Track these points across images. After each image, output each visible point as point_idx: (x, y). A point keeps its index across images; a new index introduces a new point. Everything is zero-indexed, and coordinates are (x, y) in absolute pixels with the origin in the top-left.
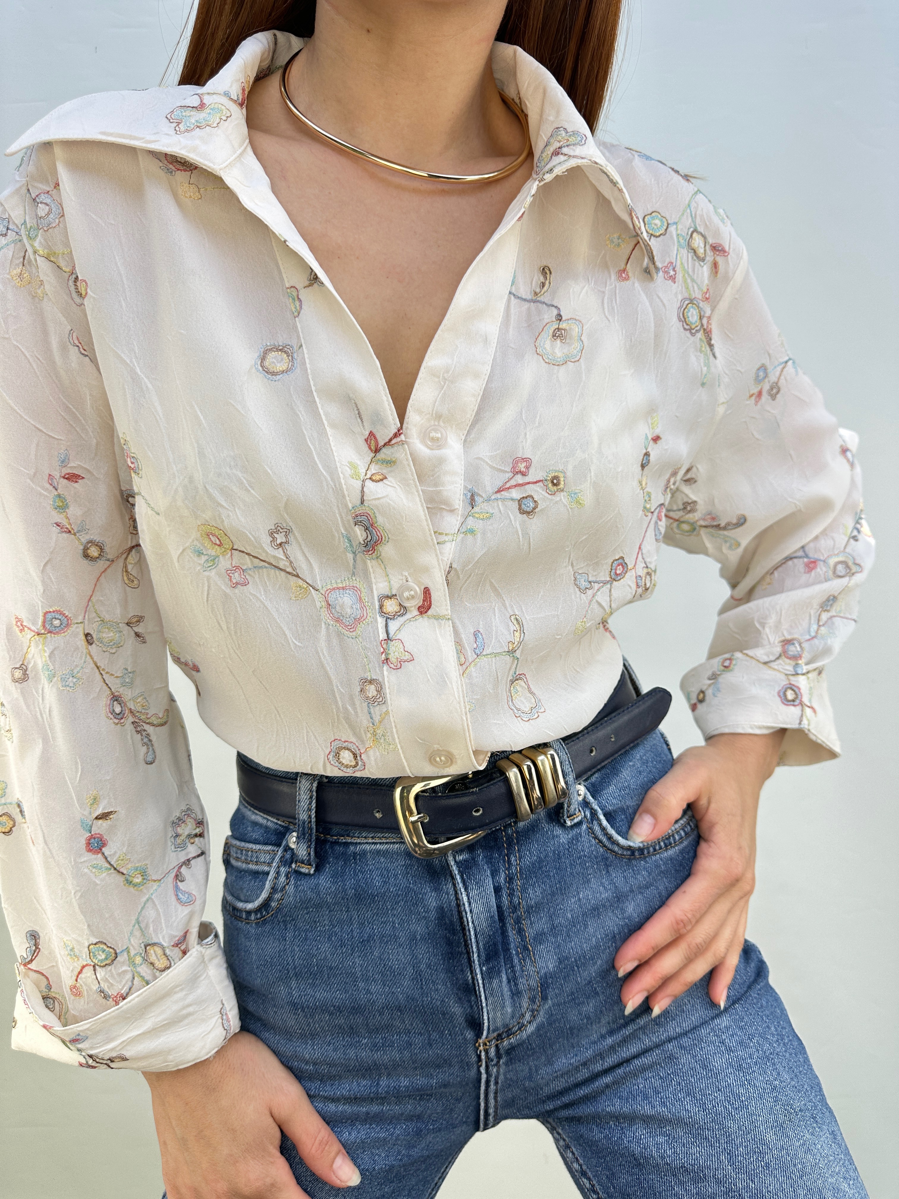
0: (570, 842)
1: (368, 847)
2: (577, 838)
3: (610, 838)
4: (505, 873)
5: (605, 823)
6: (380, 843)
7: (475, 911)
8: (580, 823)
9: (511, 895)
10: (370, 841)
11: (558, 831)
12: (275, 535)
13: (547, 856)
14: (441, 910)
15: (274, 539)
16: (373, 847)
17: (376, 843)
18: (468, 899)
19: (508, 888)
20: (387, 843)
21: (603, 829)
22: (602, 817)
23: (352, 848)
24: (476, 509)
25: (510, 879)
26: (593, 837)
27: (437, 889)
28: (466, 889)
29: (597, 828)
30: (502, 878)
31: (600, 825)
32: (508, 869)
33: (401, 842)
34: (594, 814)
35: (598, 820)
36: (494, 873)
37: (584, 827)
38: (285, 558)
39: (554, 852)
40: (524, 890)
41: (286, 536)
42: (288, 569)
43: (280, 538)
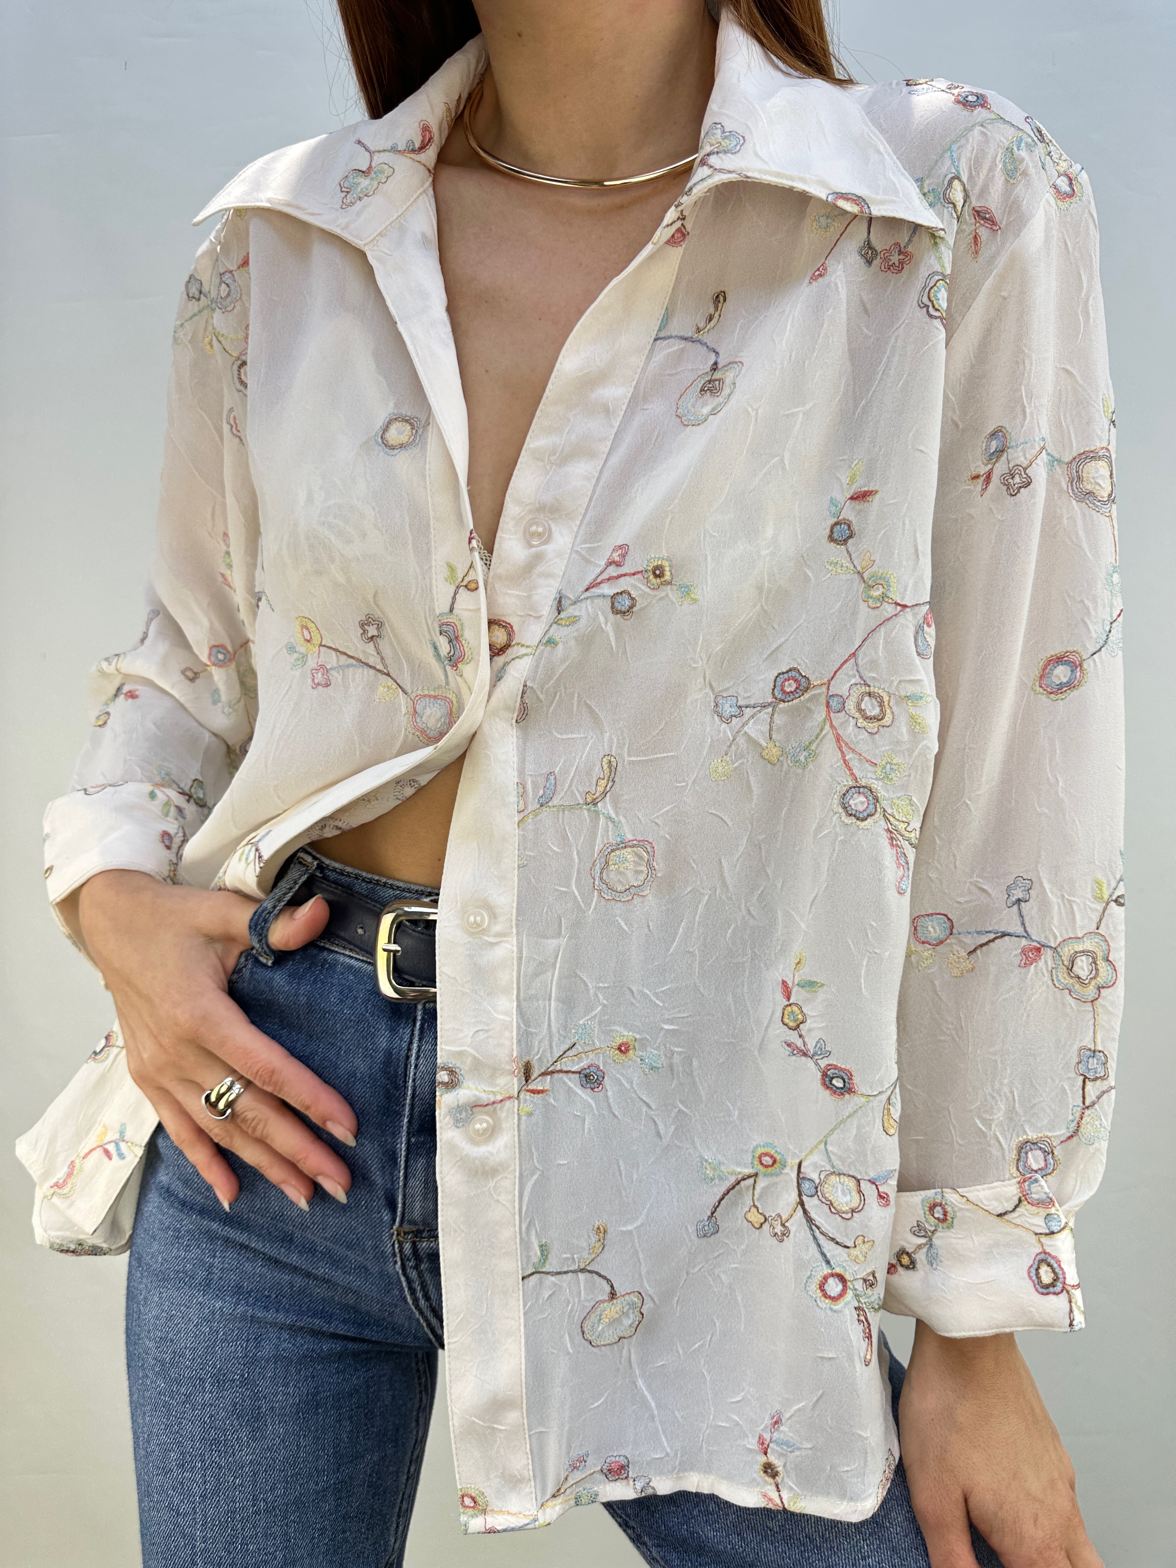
1: (342, 959)
6: (356, 959)
10: (347, 953)
12: (366, 627)
14: (389, 1054)
15: (365, 632)
16: (347, 960)
17: (352, 957)
20: (362, 961)
23: (325, 953)
24: (563, 615)
27: (393, 1030)
33: (369, 963)
38: (375, 654)
41: (378, 629)
42: (380, 667)
43: (372, 631)
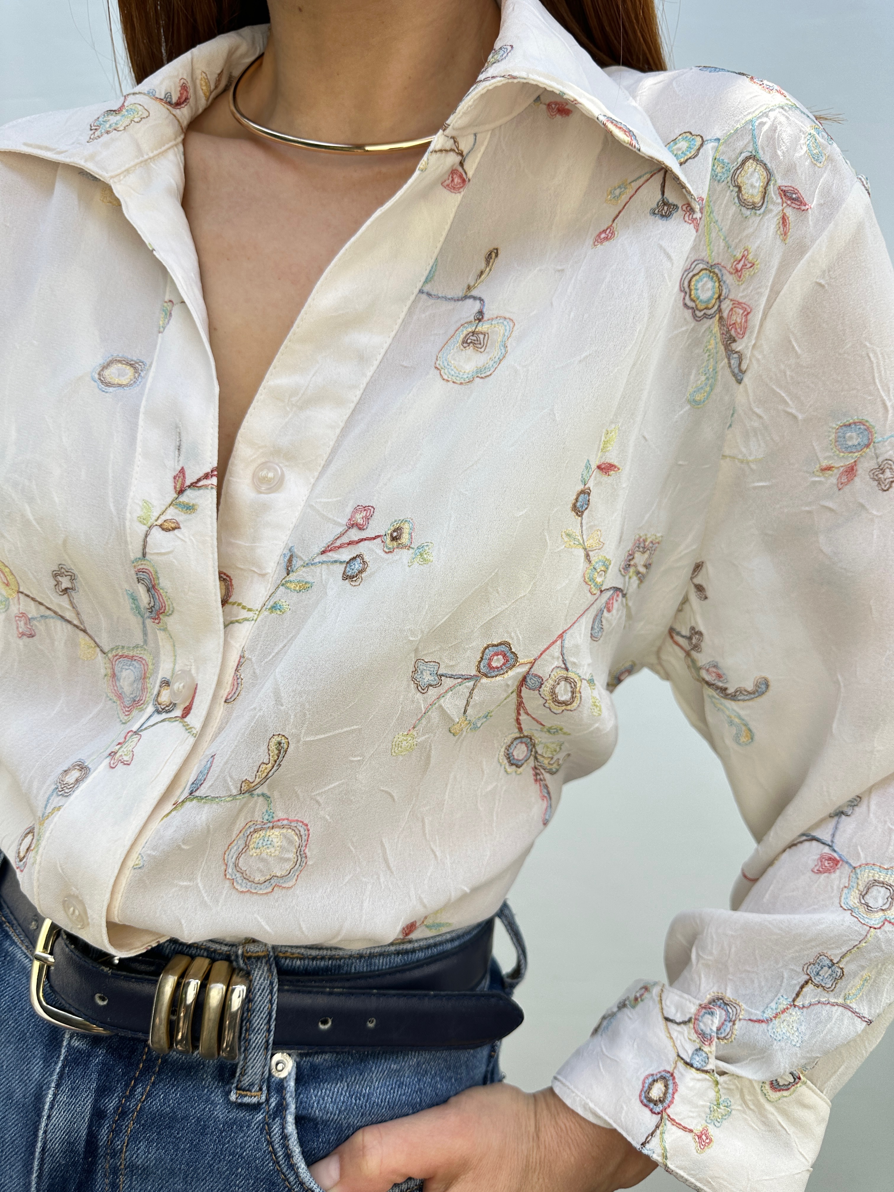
0: (229, 1124)
2: (242, 1125)
3: (288, 1156)
4: (120, 1101)
5: (291, 1128)
8: (256, 1107)
9: (116, 1132)
11: (218, 1098)
12: (60, 578)
13: (186, 1118)
19: (115, 1122)
21: (285, 1137)
22: (290, 1119)
24: (291, 577)
25: (123, 1113)
26: (266, 1139)
28: (58, 1086)
29: (276, 1129)
30: (111, 1104)
31: (283, 1127)
32: (128, 1098)
34: (281, 1108)
35: (284, 1119)
36: (102, 1091)
37: (260, 1117)
38: (71, 608)
39: (199, 1120)
40: (134, 1138)
41: (71, 581)
42: (76, 622)
43: (65, 583)
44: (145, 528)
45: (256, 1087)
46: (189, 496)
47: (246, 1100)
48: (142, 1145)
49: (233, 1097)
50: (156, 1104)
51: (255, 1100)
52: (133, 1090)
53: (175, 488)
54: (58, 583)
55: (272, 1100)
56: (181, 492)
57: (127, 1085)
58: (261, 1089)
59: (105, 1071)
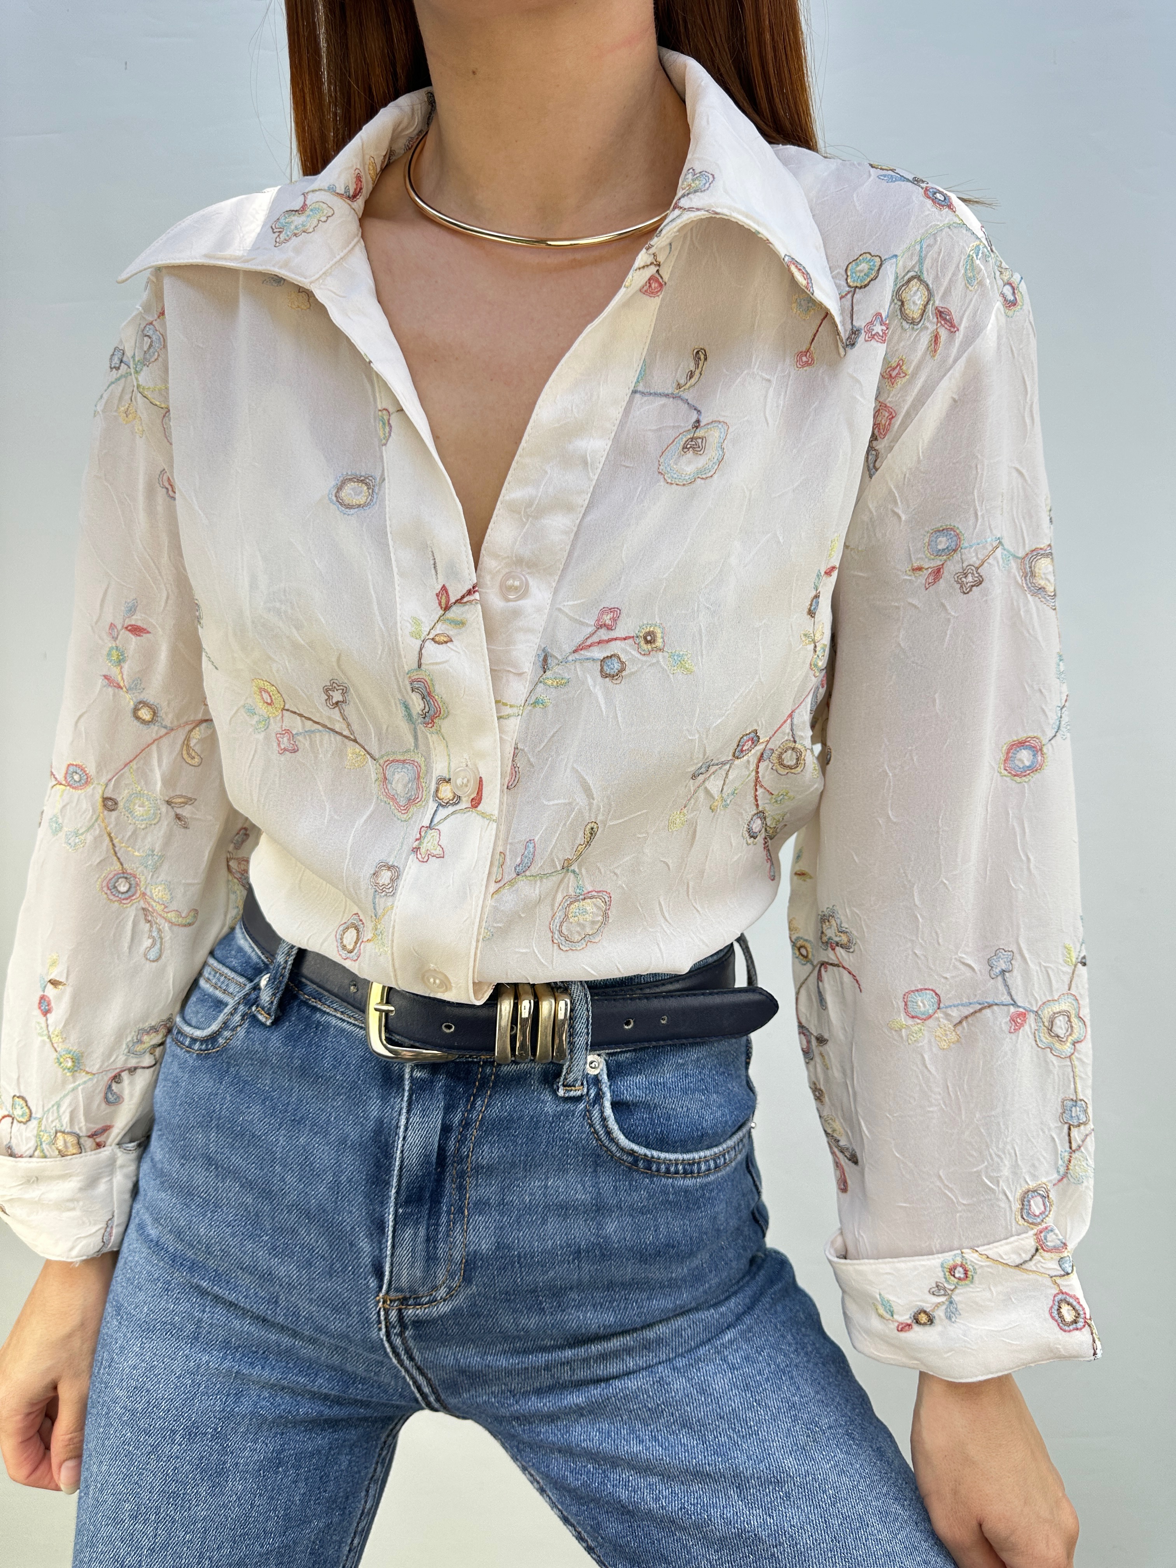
0: (557, 1116)
2: (568, 1115)
3: (608, 1133)
4: (463, 1115)
5: (608, 1111)
6: (348, 1023)
7: (409, 1140)
8: (578, 1099)
9: (461, 1142)
10: (339, 1015)
11: (547, 1097)
12: (331, 693)
13: (520, 1118)
16: (339, 1023)
17: (343, 1021)
18: (407, 1123)
19: (460, 1133)
20: (354, 1025)
21: (604, 1119)
22: (607, 1104)
24: (548, 675)
25: (466, 1124)
26: (588, 1123)
28: (409, 1112)
29: (596, 1114)
30: (457, 1119)
31: (602, 1112)
32: (469, 1111)
33: (361, 1028)
34: (599, 1097)
35: (602, 1105)
36: (449, 1109)
37: (582, 1106)
38: (341, 720)
39: (532, 1117)
40: (478, 1143)
41: (342, 694)
42: (345, 732)
43: (337, 696)
44: (419, 642)
45: (579, 1082)
46: (455, 612)
47: (572, 1094)
48: (486, 1148)
49: (561, 1093)
50: (495, 1111)
51: (579, 1093)
52: (473, 1104)
53: (440, 604)
54: (329, 697)
55: (591, 1091)
56: (447, 608)
57: (468, 1101)
58: (582, 1084)
59: (449, 1092)
